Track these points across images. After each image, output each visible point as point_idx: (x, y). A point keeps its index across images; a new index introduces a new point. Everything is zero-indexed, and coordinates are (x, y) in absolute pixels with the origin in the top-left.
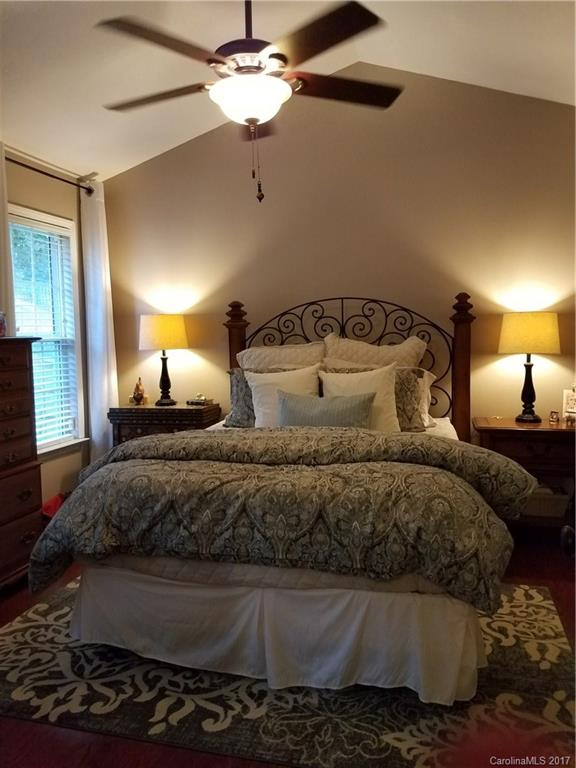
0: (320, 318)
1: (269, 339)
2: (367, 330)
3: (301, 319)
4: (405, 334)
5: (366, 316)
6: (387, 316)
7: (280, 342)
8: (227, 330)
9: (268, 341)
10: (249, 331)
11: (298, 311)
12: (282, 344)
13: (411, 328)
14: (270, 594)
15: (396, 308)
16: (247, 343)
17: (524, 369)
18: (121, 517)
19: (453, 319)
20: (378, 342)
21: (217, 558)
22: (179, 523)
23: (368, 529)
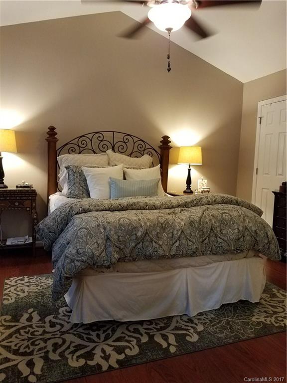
0: (102, 141)
1: (72, 150)
2: (125, 149)
3: (91, 141)
4: (142, 153)
5: (125, 142)
6: (134, 143)
7: (78, 152)
8: (47, 143)
9: (71, 151)
10: (59, 145)
11: (90, 136)
12: (80, 153)
13: (144, 150)
14: (189, 270)
15: (139, 140)
16: (58, 152)
17: (188, 171)
18: (120, 241)
19: (160, 147)
20: (130, 155)
21: (173, 257)
22: (152, 241)
23: (236, 231)
